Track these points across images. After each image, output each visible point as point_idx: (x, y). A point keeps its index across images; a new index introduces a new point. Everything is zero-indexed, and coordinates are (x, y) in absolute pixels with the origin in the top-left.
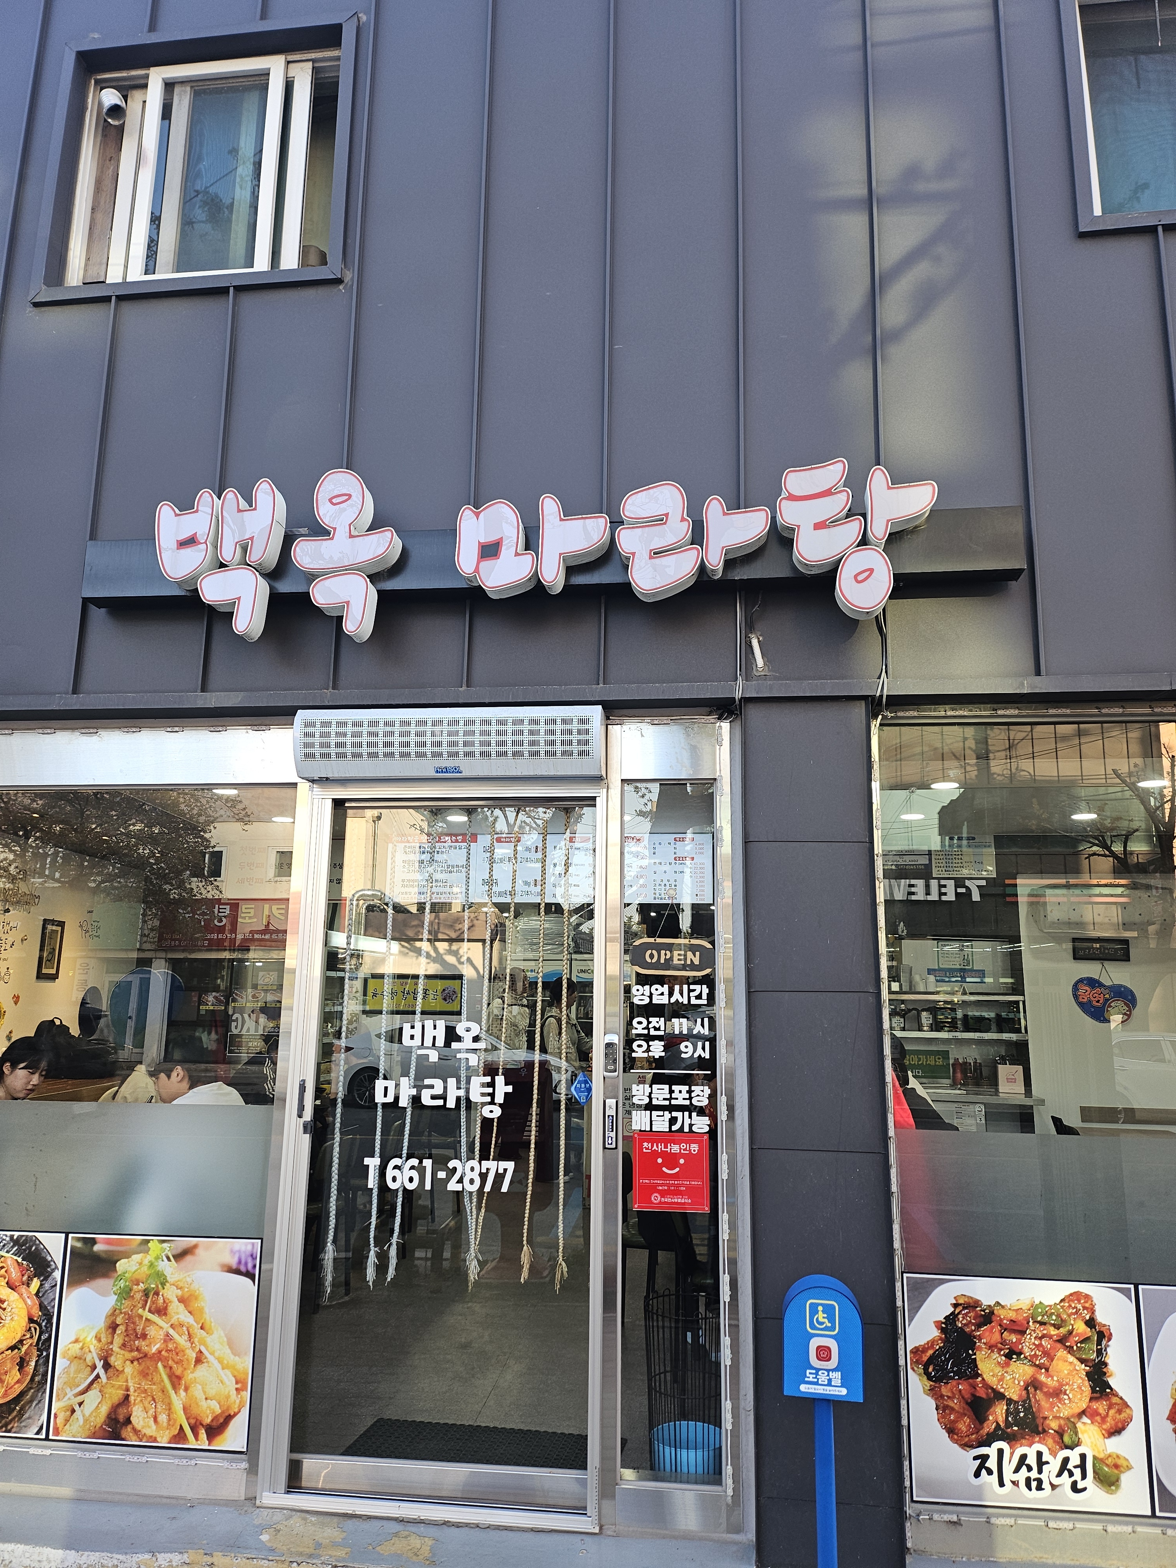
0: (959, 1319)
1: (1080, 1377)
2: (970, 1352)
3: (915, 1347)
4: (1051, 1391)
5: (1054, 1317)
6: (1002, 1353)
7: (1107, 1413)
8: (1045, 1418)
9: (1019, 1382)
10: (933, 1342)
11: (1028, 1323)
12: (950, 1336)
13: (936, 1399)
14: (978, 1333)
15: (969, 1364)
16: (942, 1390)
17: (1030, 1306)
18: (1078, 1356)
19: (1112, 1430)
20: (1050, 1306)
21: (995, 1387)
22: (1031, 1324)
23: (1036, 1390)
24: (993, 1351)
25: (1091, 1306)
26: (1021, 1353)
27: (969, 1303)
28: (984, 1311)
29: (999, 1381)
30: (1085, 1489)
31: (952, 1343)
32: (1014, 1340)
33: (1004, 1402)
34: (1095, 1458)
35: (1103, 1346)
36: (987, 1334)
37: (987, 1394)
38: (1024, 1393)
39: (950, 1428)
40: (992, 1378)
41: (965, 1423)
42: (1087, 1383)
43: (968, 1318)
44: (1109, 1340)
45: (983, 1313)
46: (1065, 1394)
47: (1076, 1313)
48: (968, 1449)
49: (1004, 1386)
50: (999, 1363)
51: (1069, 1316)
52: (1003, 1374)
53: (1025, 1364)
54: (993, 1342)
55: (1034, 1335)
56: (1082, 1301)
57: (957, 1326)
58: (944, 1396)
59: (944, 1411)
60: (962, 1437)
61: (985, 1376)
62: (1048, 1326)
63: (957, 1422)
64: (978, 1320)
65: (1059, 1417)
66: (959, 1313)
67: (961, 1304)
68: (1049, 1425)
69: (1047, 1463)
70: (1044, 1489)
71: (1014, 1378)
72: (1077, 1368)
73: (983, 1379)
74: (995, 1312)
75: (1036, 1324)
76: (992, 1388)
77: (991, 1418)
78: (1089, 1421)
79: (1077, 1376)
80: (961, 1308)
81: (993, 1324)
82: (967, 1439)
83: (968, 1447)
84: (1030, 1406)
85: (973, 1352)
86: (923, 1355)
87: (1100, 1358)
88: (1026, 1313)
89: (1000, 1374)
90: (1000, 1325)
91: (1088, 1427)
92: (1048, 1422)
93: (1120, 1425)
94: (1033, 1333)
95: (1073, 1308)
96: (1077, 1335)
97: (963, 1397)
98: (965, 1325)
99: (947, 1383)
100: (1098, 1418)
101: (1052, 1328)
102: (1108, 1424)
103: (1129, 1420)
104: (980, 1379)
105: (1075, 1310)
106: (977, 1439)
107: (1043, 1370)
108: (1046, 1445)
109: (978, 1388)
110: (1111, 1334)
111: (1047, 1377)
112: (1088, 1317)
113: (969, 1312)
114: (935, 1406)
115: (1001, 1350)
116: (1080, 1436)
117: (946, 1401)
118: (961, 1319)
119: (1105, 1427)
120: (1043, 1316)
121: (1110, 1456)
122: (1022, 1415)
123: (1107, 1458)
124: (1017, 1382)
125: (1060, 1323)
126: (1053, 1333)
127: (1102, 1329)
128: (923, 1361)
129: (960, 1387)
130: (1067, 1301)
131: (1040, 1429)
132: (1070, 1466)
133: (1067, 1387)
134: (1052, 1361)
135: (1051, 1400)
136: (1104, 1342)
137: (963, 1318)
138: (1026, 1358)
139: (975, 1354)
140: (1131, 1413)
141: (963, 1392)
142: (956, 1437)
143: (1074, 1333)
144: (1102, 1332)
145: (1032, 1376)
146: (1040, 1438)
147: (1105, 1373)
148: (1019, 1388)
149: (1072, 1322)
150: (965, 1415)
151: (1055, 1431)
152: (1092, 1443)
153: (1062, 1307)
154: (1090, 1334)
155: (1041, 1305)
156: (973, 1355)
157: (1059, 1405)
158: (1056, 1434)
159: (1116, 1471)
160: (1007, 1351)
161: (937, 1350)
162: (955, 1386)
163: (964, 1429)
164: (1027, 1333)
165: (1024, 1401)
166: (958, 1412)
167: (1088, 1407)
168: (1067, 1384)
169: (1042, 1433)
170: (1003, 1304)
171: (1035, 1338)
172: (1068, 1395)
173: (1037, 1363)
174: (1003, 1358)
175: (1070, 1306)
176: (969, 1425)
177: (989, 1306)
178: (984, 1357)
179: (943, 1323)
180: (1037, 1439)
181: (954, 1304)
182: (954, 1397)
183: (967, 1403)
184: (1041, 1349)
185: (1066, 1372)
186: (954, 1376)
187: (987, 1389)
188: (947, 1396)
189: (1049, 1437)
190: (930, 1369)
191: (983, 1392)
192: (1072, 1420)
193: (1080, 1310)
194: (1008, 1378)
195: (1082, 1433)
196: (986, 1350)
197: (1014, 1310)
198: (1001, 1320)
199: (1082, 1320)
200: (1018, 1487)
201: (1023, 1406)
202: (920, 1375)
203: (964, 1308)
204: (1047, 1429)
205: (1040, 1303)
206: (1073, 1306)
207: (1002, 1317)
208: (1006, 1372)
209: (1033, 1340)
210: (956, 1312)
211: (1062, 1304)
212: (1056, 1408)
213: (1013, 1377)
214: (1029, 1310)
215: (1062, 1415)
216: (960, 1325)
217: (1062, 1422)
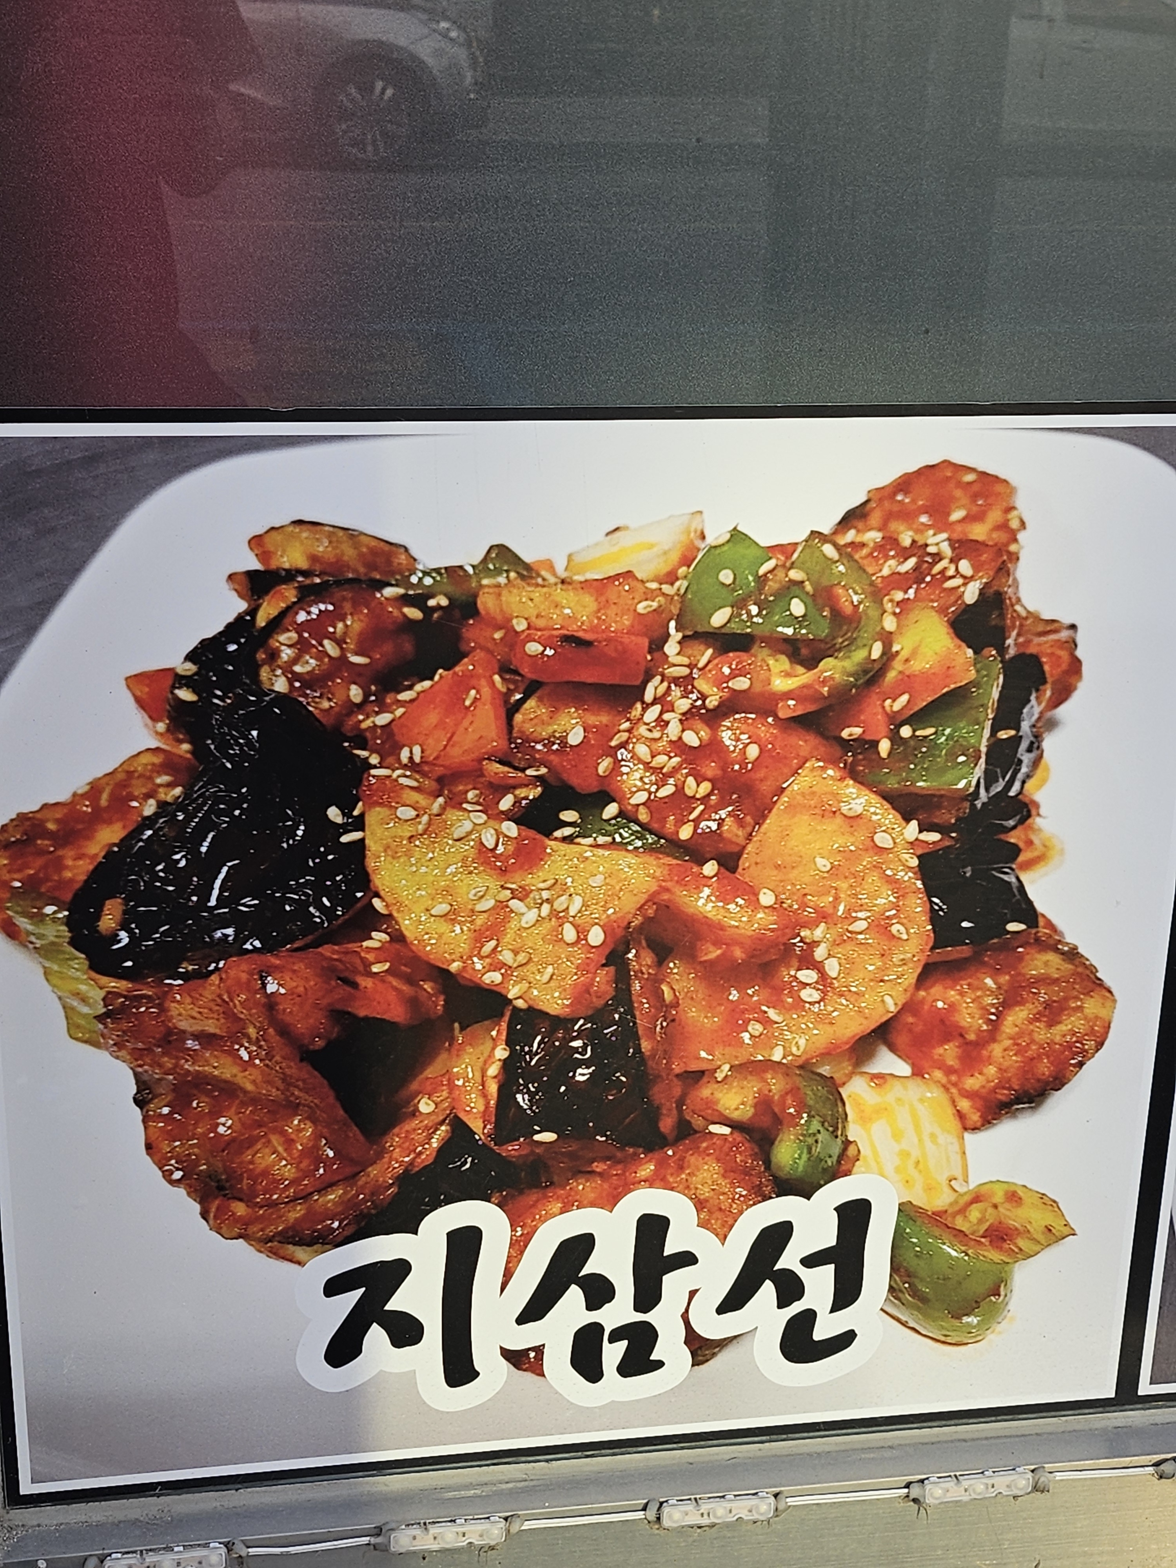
0: (274, 655)
1: (891, 881)
2: (334, 814)
3: (22, 818)
4: (738, 954)
5: (797, 608)
6: (506, 803)
7: (995, 1026)
8: (697, 1077)
9: (582, 933)
10: (123, 785)
11: (658, 644)
12: (223, 746)
13: (137, 1058)
14: (383, 719)
15: (325, 871)
16: (174, 1009)
17: (675, 557)
18: (892, 784)
19: (1003, 1095)
20: (785, 550)
21: (454, 967)
22: (671, 648)
23: (661, 960)
24: (456, 802)
25: (999, 537)
26: (605, 798)
27: (339, 565)
28: (419, 601)
29: (479, 937)
30: (846, 1339)
31: (233, 780)
32: (575, 737)
33: (499, 1031)
34: (907, 1212)
35: (1025, 726)
36: (432, 718)
37: (413, 1003)
38: (603, 979)
39: (210, 1175)
40: (443, 927)
41: (289, 1143)
42: (917, 905)
43: (330, 647)
44: (1063, 693)
45: (414, 613)
46: (808, 961)
47: (917, 576)
48: (300, 1252)
49: (507, 956)
50: (485, 855)
51: (877, 594)
52: (502, 905)
53: (623, 846)
54: (458, 755)
55: (683, 705)
56: (957, 515)
57: (261, 693)
58: (183, 1035)
59: (180, 1102)
60: (274, 1204)
61: (406, 925)
62: (761, 654)
63: (251, 1142)
64: (385, 652)
65: (769, 1065)
66: (276, 624)
67: (290, 575)
68: (710, 1103)
69: (687, 1259)
70: (660, 1364)
71: (559, 917)
72: (882, 840)
73: (398, 938)
74: (486, 602)
75: (696, 647)
76: (442, 975)
77: (425, 1106)
78: (903, 1068)
79: (873, 878)
80: (290, 594)
81: (466, 666)
82: (297, 1212)
83: (300, 1243)
84: (629, 1033)
85: (346, 811)
86: (68, 855)
87: (998, 787)
88: (649, 595)
89: (488, 903)
90: (505, 669)
91: (895, 1090)
92: (705, 1092)
93: (1045, 1068)
94: (676, 691)
95: (904, 554)
96: (907, 683)
97: (284, 1031)
98: (309, 682)
99: (203, 975)
100: (949, 1052)
101: (779, 664)
102: (991, 1070)
103: (1090, 1044)
104: (379, 938)
105: (912, 562)
106: (350, 1204)
107: (710, 868)
108: (686, 1189)
109: (365, 982)
110: (1075, 666)
111: (725, 897)
112: (971, 594)
113: (338, 615)
114: (132, 1089)
115: (502, 788)
116: (853, 1132)
117: (193, 1056)
118: (287, 654)
119: (973, 1083)
120: (740, 604)
121: (977, 1199)
122: (582, 1075)
123: (963, 1211)
124: (569, 934)
125: (823, 631)
126: (780, 684)
127: (1040, 645)
128: (64, 884)
129: (271, 988)
130: (875, 519)
131: (667, 1124)
132: (789, 1260)
133: (819, 932)
134: (760, 818)
135: (734, 995)
136: (1033, 710)
137: (302, 647)
138: (626, 816)
139: (359, 824)
140: (1103, 1013)
141: (286, 1006)
142: (240, 1209)
143: (891, 675)
144: (1034, 661)
145: (652, 899)
146: (661, 1164)
147: (1015, 851)
148: (580, 956)
149: (889, 623)
150: (294, 1108)
151: (734, 1125)
152: (904, 1155)
153: (847, 552)
154: (972, 674)
155: (741, 549)
156: (346, 829)
157: (772, 1014)
158: (738, 1137)
159: (995, 1256)
160: (534, 793)
161: (148, 822)
162: (247, 987)
163: (286, 1170)
164: (649, 696)
165: (599, 1017)
166: (254, 1100)
167: (908, 1007)
168: (823, 916)
169: (673, 1144)
170: (527, 557)
171: (687, 718)
172: (818, 967)
173: (685, 833)
174: (511, 829)
175: (890, 542)
176: (313, 1154)
177: (454, 572)
178: (407, 831)
179: (181, 680)
180: (648, 1169)
181: (251, 575)
182: (237, 1035)
183: (307, 1056)
184: (711, 768)
185: (823, 864)
186: (240, 939)
187: (410, 980)
188: (200, 1037)
189: (705, 1153)
190: (108, 921)
191: (392, 996)
192: (825, 1070)
193: (938, 557)
194: (531, 916)
195: (865, 1120)
196: (421, 799)
197: (586, 585)
198: (514, 639)
199: (942, 611)
200: (543, 1375)
201: (592, 1037)
202: (47, 952)
203: (308, 595)
204: (697, 1122)
205: (736, 535)
206: (906, 540)
207: (520, 625)
208: (522, 894)
209: (674, 729)
210: (261, 621)
211: (851, 536)
212: (756, 1028)
213: (554, 914)
214: (671, 578)
215: (777, 1055)
216: (281, 685)
217: (776, 1085)
